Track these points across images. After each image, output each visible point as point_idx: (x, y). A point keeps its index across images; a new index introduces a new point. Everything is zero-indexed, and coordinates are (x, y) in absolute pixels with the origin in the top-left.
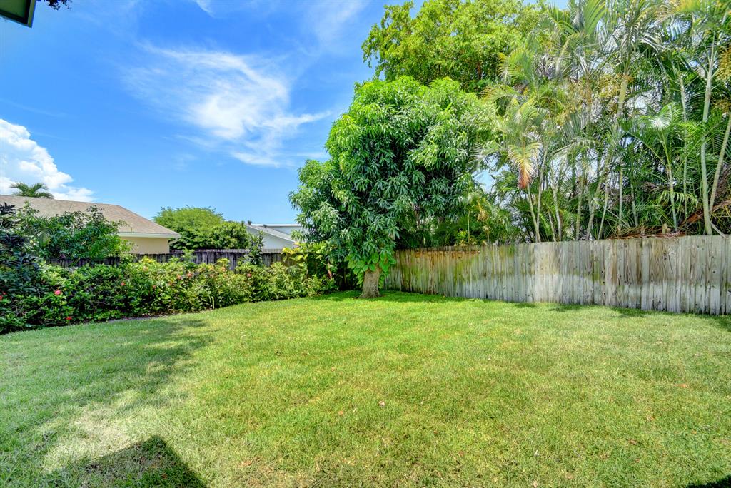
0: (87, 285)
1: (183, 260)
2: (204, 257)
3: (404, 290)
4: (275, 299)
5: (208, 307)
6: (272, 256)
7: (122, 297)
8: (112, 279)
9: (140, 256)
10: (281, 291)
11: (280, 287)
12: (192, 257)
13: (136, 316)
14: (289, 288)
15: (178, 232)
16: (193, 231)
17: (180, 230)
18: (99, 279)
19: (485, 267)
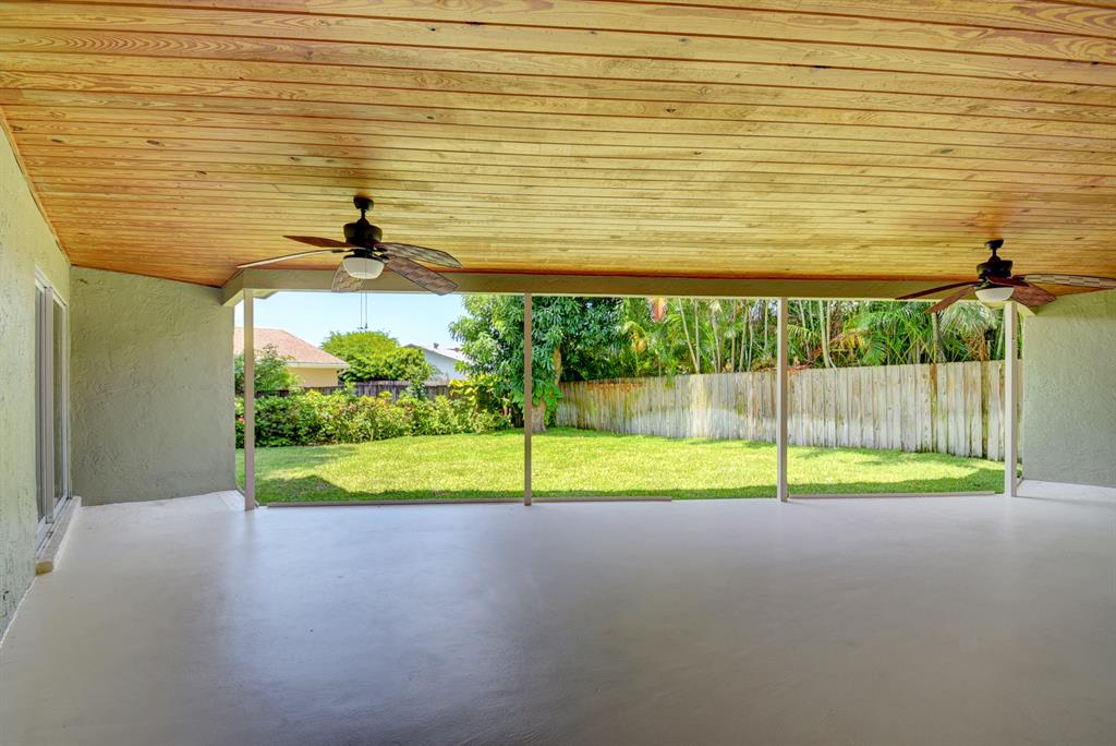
0: (263, 415)
1: (345, 393)
2: (366, 389)
3: (579, 427)
4: (436, 434)
5: (369, 439)
6: (439, 390)
7: (291, 426)
8: (283, 410)
9: (307, 389)
10: (443, 426)
11: (443, 422)
12: (354, 390)
13: (303, 444)
14: (453, 423)
15: (348, 360)
16: (364, 359)
17: (350, 358)
18: (273, 410)
19: (650, 400)
